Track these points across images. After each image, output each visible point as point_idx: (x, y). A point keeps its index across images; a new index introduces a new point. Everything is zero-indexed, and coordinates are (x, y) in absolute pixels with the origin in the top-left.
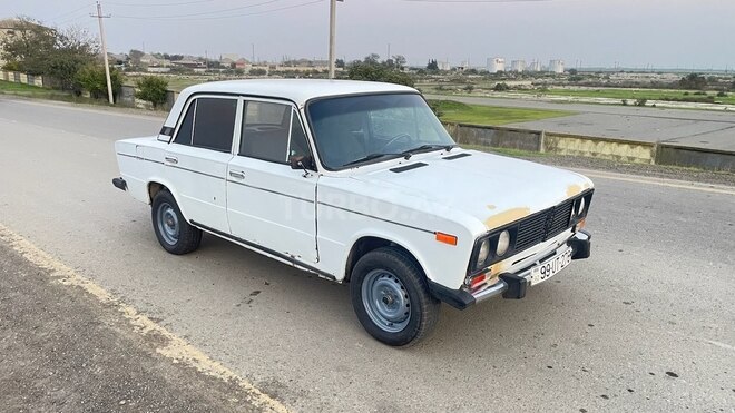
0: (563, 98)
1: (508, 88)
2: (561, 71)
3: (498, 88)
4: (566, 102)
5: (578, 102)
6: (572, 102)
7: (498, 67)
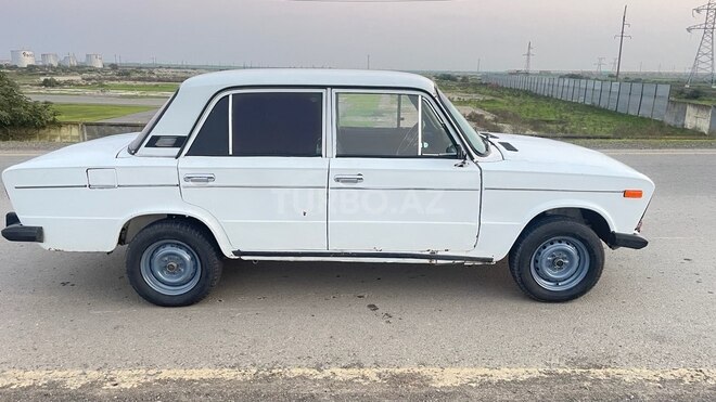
0: (130, 93)
1: (58, 84)
2: (100, 66)
3: (46, 84)
4: (136, 97)
5: (147, 97)
6: (142, 97)
7: (27, 62)
